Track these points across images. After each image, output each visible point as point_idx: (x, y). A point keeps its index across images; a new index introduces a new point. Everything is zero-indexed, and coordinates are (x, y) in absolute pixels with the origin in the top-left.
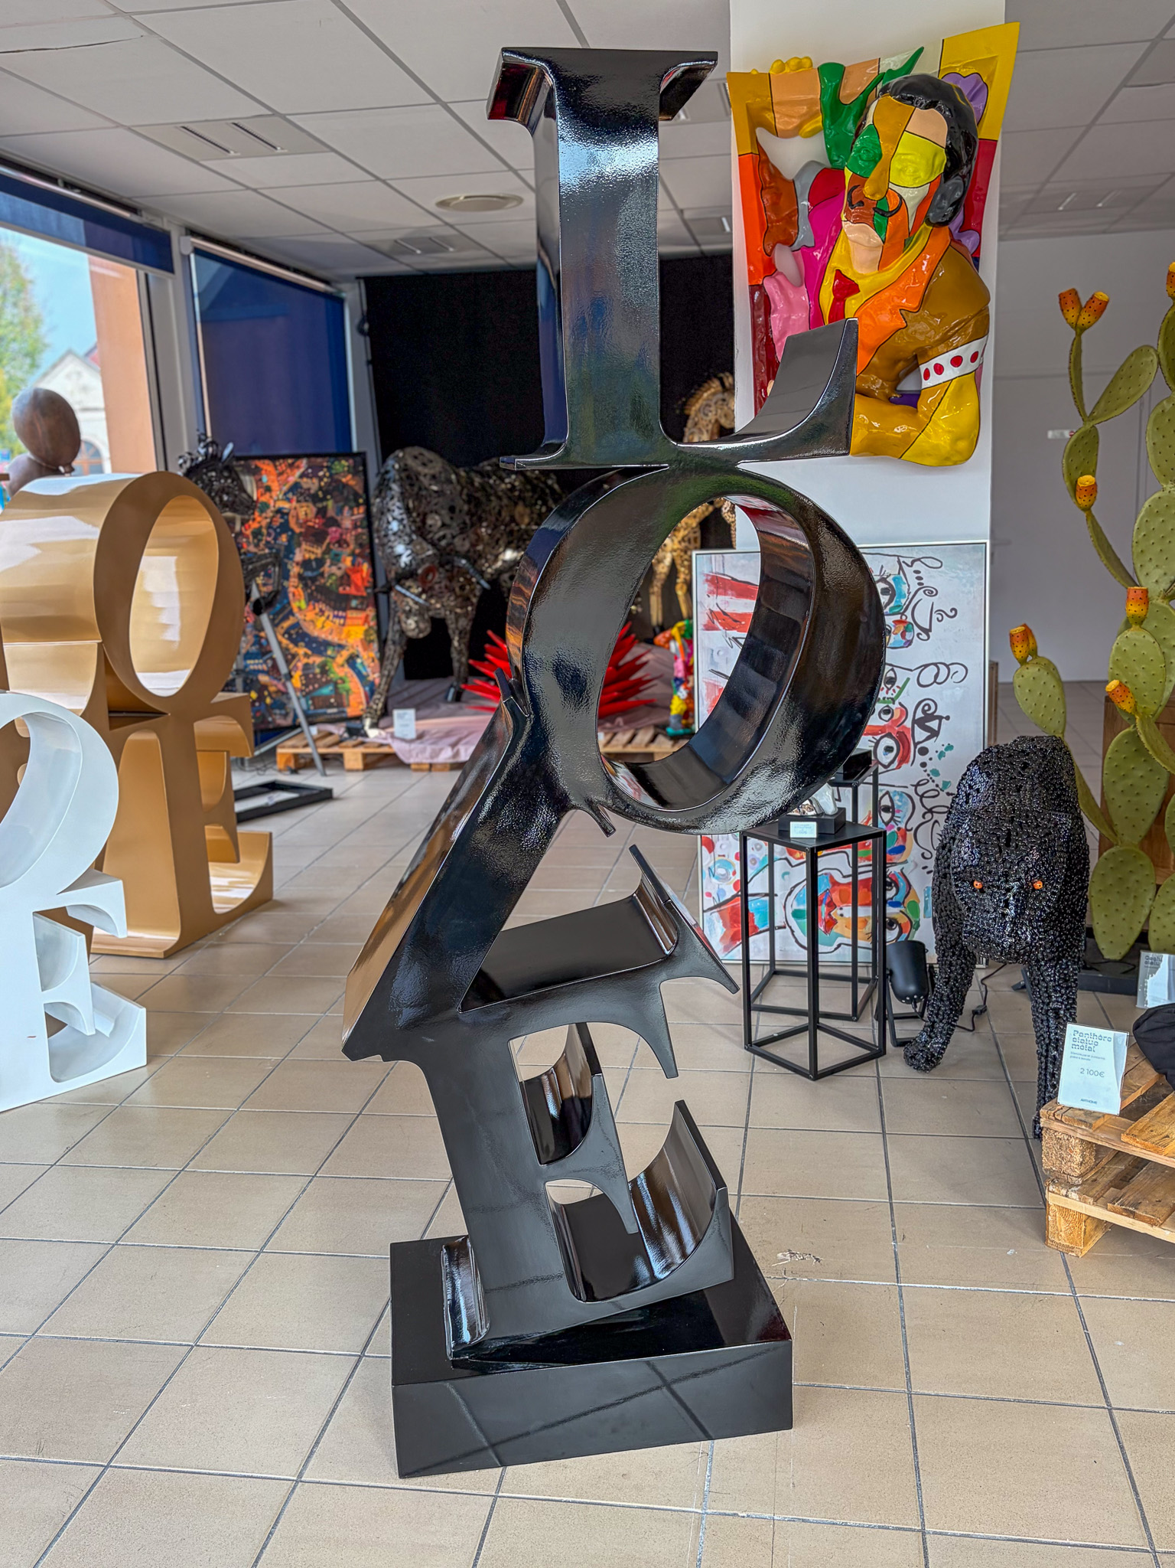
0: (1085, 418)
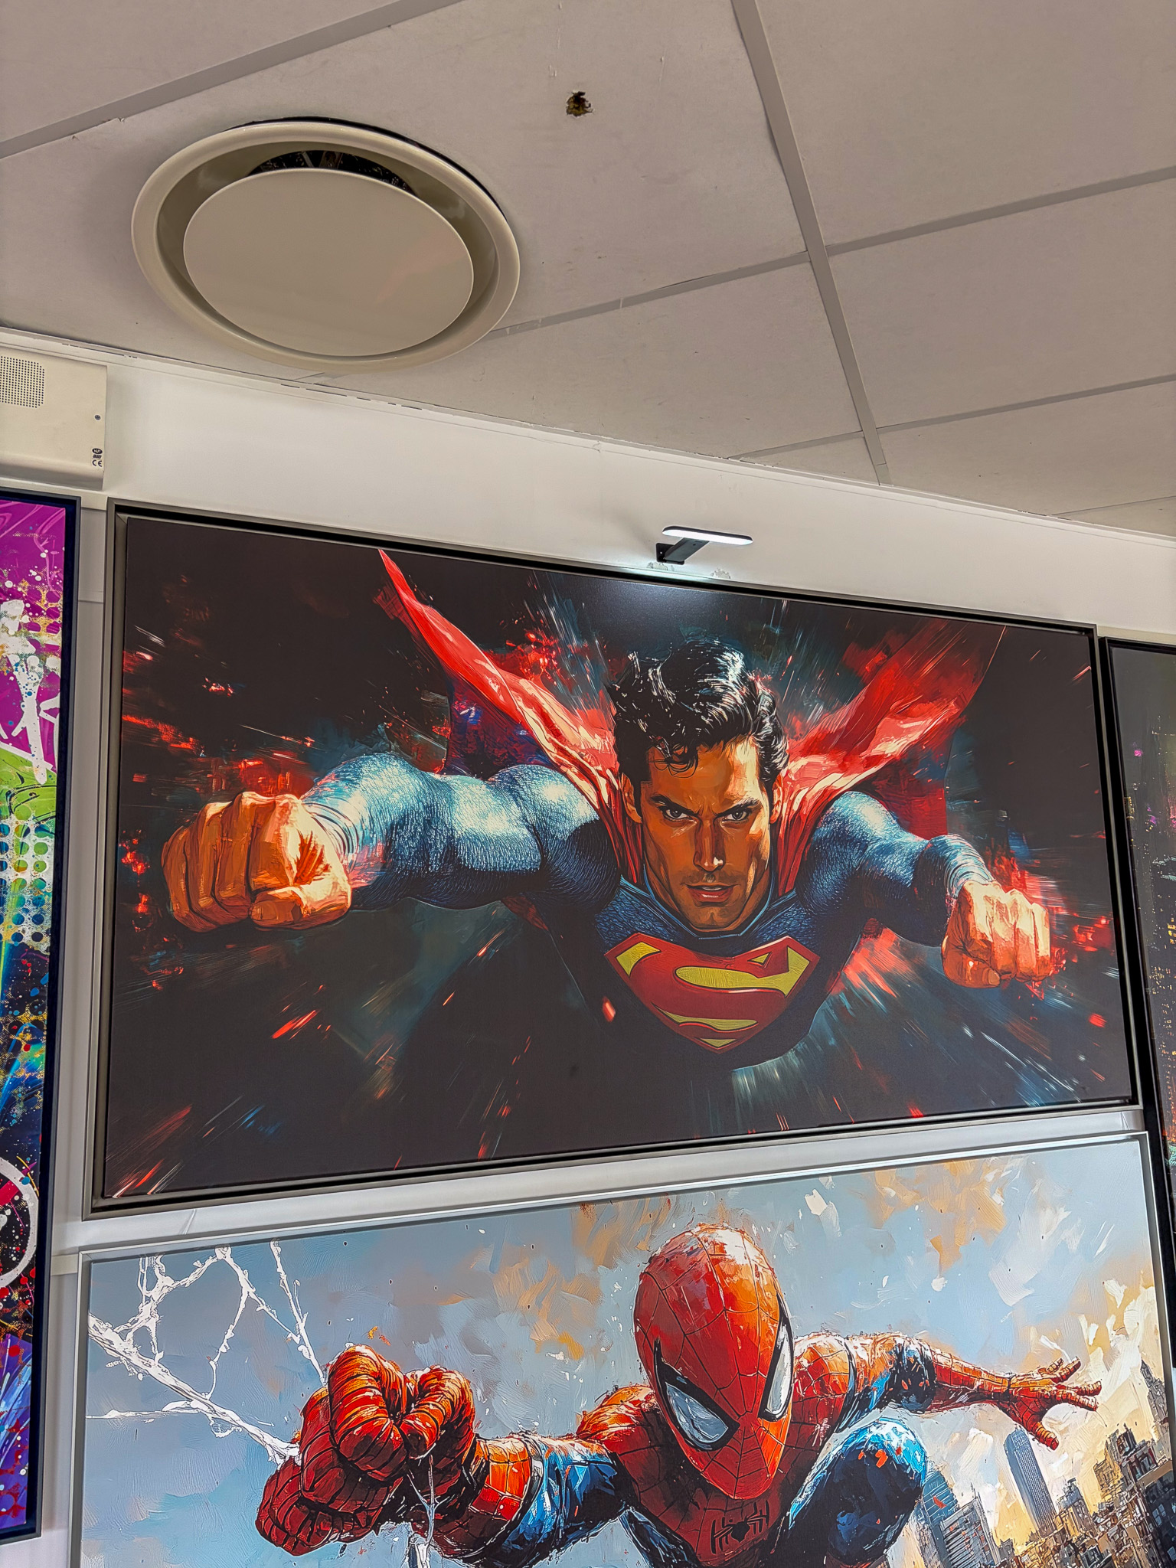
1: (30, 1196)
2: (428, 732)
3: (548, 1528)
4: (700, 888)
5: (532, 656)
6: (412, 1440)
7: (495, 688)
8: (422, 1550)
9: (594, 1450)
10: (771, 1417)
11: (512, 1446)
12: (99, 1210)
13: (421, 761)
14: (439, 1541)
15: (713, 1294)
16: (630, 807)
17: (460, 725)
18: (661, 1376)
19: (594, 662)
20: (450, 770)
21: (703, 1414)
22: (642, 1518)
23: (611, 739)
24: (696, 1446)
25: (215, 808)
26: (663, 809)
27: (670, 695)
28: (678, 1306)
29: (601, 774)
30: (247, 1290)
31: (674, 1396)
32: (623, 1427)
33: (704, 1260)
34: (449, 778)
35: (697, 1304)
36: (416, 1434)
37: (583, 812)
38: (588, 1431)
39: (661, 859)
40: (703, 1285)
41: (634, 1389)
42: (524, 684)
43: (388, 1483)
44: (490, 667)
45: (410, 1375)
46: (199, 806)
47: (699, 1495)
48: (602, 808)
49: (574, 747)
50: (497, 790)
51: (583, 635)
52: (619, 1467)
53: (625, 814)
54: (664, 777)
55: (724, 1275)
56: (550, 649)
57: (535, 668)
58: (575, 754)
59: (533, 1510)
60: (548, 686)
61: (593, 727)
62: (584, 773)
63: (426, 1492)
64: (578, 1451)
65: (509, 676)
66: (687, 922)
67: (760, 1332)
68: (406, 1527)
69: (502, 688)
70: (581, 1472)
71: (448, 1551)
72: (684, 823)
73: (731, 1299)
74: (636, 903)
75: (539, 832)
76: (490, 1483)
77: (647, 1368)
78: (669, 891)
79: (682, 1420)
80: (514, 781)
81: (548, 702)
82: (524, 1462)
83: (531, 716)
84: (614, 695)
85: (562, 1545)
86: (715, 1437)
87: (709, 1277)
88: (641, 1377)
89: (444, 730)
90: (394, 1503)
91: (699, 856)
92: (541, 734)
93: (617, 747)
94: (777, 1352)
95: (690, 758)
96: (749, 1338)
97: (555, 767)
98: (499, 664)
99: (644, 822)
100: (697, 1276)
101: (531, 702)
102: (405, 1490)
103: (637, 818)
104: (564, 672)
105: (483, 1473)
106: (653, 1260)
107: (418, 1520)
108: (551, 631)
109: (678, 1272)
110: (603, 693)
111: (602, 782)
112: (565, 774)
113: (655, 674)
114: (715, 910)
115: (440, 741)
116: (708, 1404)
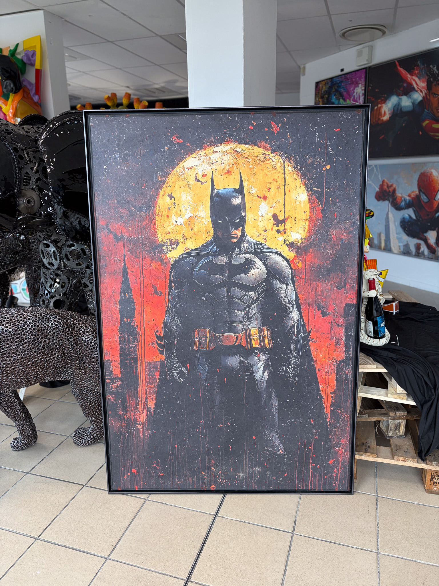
2: (400, 90)
3: (403, 207)
5: (415, 72)
6: (389, 192)
9: (410, 198)
10: (435, 200)
11: (400, 195)
13: (398, 95)
14: (391, 204)
15: (429, 179)
17: (404, 87)
18: (420, 190)
19: (425, 69)
20: (402, 96)
21: (425, 197)
22: (415, 209)
23: (426, 83)
25: (376, 108)
26: (433, 95)
27: (437, 72)
28: (424, 181)
29: (424, 91)
30: (375, 171)
31: (421, 194)
33: (429, 174)
37: (420, 98)
38: (409, 196)
39: (432, 105)
41: (416, 191)
42: (414, 77)
44: (409, 76)
45: (390, 184)
46: (374, 108)
47: (423, 209)
48: (423, 98)
49: (420, 87)
50: (408, 97)
51: (423, 65)
52: (413, 201)
53: (427, 98)
54: (434, 89)
55: (431, 177)
56: (418, 69)
57: (415, 74)
58: (420, 88)
59: (402, 204)
60: (417, 76)
61: (423, 82)
62: (421, 91)
63: (390, 198)
64: (408, 198)
66: (435, 116)
67: (436, 187)
69: (410, 80)
70: (408, 201)
72: (437, 97)
73: (432, 181)
74: (427, 113)
75: (413, 103)
77: (418, 189)
78: (433, 111)
79: (422, 197)
80: (410, 95)
81: (417, 79)
82: (401, 197)
83: (414, 83)
84: (427, 75)
85: (405, 209)
86: (426, 201)
87: (429, 177)
92: (415, 86)
93: (427, 85)
96: (434, 188)
97: (416, 91)
98: (410, 75)
100: (427, 177)
101: (414, 80)
102: (388, 197)
103: (429, 98)
104: (420, 73)
106: (421, 173)
108: (418, 66)
109: (425, 175)
111: (424, 92)
112: (418, 92)
113: (435, 69)
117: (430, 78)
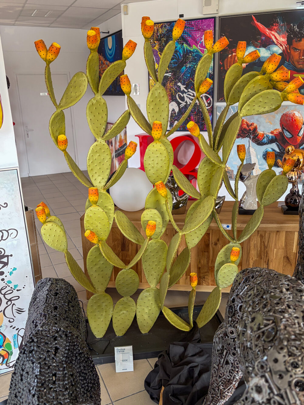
0: (57, 106)
1: (211, 99)
2: (257, 42)
3: (266, 142)
4: (299, 62)
5: (274, 28)
6: (250, 130)
7: (268, 34)
8: (250, 141)
9: (272, 135)
10: (299, 136)
11: (262, 133)
12: (218, 101)
13: (256, 46)
14: (252, 140)
15: (292, 119)
16: (288, 50)
17: (262, 40)
18: (283, 128)
19: (285, 26)
20: (260, 47)
21: (288, 134)
22: (278, 144)
23: (286, 39)
24: (287, 137)
25: (230, 56)
26: (294, 50)
27: (298, 30)
28: (287, 120)
29: (284, 45)
30: (232, 111)
31: (284, 131)
32: (277, 133)
33: (291, 115)
34: (260, 48)
35: (289, 120)
36: (250, 129)
37: (280, 51)
38: (272, 133)
39: (293, 58)
40: (291, 118)
41: (279, 129)
43: (247, 134)
44: (267, 30)
45: (250, 123)
46: (228, 56)
47: (287, 143)
48: (283, 51)
49: (280, 41)
50: (267, 49)
51: (283, 22)
52: (276, 138)
53: (287, 51)
54: (295, 44)
55: (294, 117)
56: (277, 26)
59: (264, 140)
61: (283, 37)
62: (281, 45)
63: (251, 135)
64: (270, 135)
65: (270, 31)
66: (296, 67)
67: (299, 125)
68: (249, 138)
69: (269, 34)
70: (270, 137)
71: (253, 142)
72: (298, 51)
73: (295, 120)
74: (287, 65)
76: (259, 136)
77: (281, 127)
78: (293, 63)
79: (285, 134)
80: (269, 48)
82: (263, 135)
83: (273, 37)
84: (287, 32)
85: (267, 144)
86: (290, 137)
87: (292, 117)
88: (280, 128)
89: (259, 41)
90: (247, 136)
91: (300, 57)
92: (274, 40)
93: (287, 40)
94: (301, 128)
95: (300, 40)
96: (297, 126)
97: (276, 45)
98: (269, 30)
99: (290, 52)
100: (290, 117)
102: (249, 134)
103: (289, 51)
104: (279, 29)
105: (258, 135)
106: (283, 114)
107: (250, 138)
108: (278, 23)
109: (287, 116)
110: (286, 31)
111: (284, 46)
112: (278, 46)
113: (296, 27)
114: (301, 65)
115: (259, 43)
116: (289, 133)
117: (290, 34)
